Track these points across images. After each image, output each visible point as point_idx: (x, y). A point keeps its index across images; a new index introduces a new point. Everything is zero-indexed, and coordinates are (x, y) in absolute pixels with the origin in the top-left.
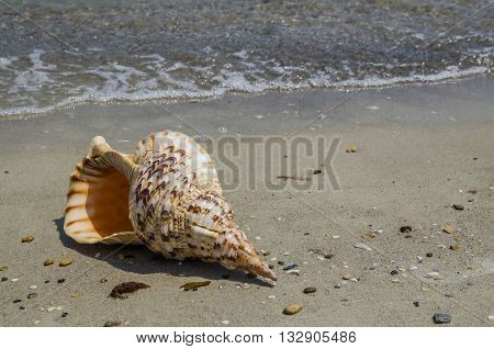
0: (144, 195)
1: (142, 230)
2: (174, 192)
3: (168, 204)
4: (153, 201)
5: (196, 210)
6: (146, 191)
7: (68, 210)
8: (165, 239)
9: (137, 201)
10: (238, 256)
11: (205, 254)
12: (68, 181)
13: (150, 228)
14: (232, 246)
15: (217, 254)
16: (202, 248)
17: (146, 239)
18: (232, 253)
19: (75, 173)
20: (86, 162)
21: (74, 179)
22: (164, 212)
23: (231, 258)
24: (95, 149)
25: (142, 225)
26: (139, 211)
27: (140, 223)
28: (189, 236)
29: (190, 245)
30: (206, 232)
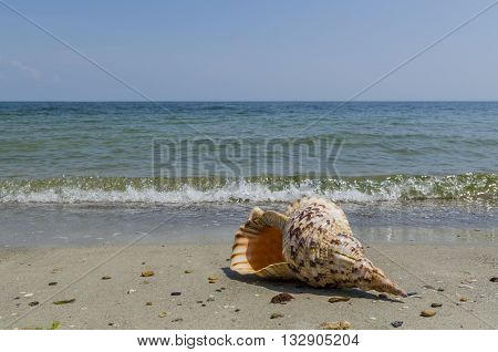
0: (297, 232)
1: (294, 259)
2: (320, 229)
3: (315, 237)
4: (304, 235)
5: (337, 242)
6: (298, 229)
7: (233, 256)
8: (313, 264)
9: (291, 236)
10: (373, 278)
11: (344, 277)
12: (233, 238)
13: (301, 256)
14: (367, 270)
15: (355, 277)
16: (343, 273)
17: (297, 266)
18: (367, 275)
19: (239, 232)
20: (248, 225)
21: (238, 236)
22: (312, 243)
23: (367, 280)
24: (255, 214)
25: (294, 254)
26: (293, 243)
27: (293, 253)
28: (331, 262)
29: (332, 271)
30: (346, 258)
